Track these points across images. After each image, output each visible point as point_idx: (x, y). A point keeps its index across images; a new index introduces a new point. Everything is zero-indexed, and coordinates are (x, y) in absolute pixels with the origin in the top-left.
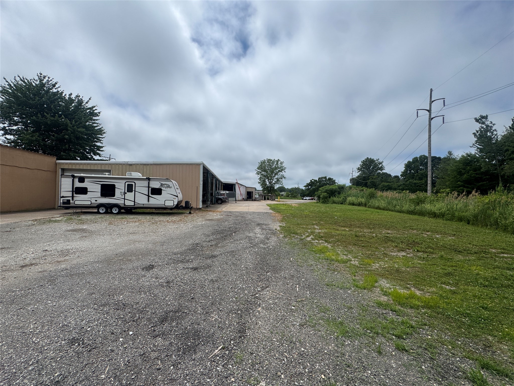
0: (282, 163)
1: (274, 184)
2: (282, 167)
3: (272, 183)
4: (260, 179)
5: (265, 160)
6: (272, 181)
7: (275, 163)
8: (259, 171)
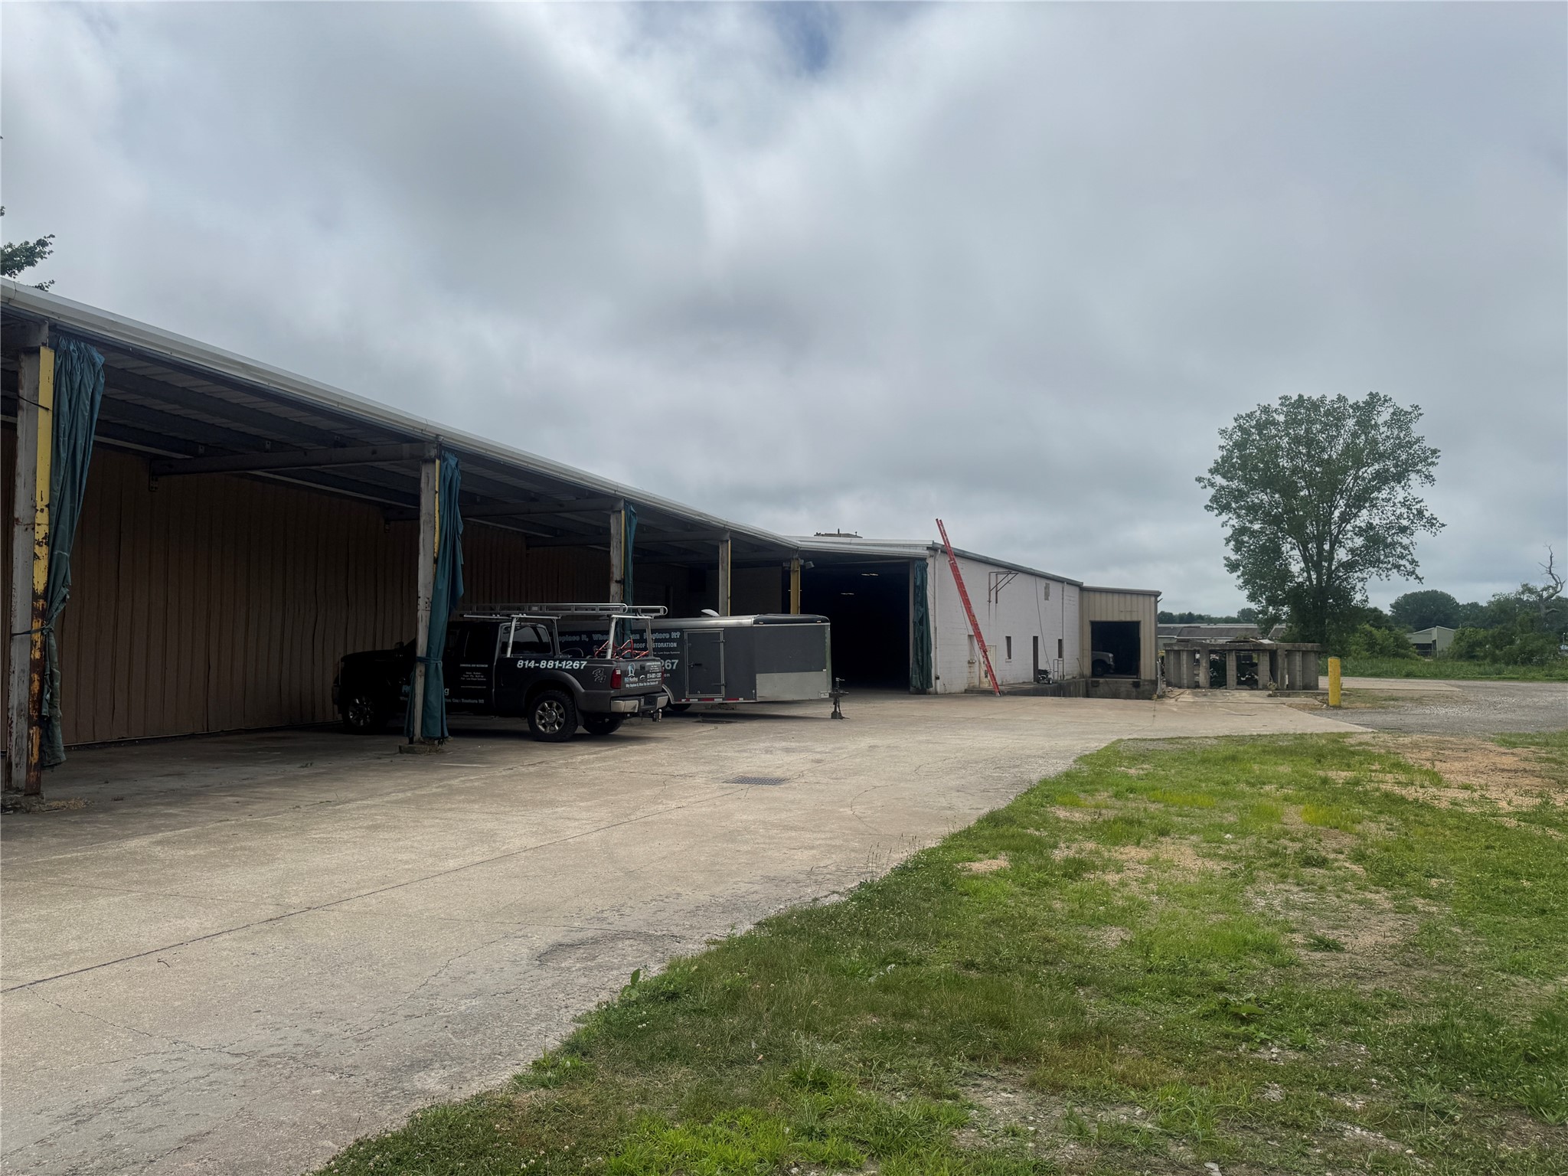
0: (1400, 419)
1: (1349, 566)
2: (1410, 444)
3: (1331, 560)
4: (1237, 537)
5: (1266, 410)
6: (1327, 547)
7: (1350, 423)
8: (1224, 483)
